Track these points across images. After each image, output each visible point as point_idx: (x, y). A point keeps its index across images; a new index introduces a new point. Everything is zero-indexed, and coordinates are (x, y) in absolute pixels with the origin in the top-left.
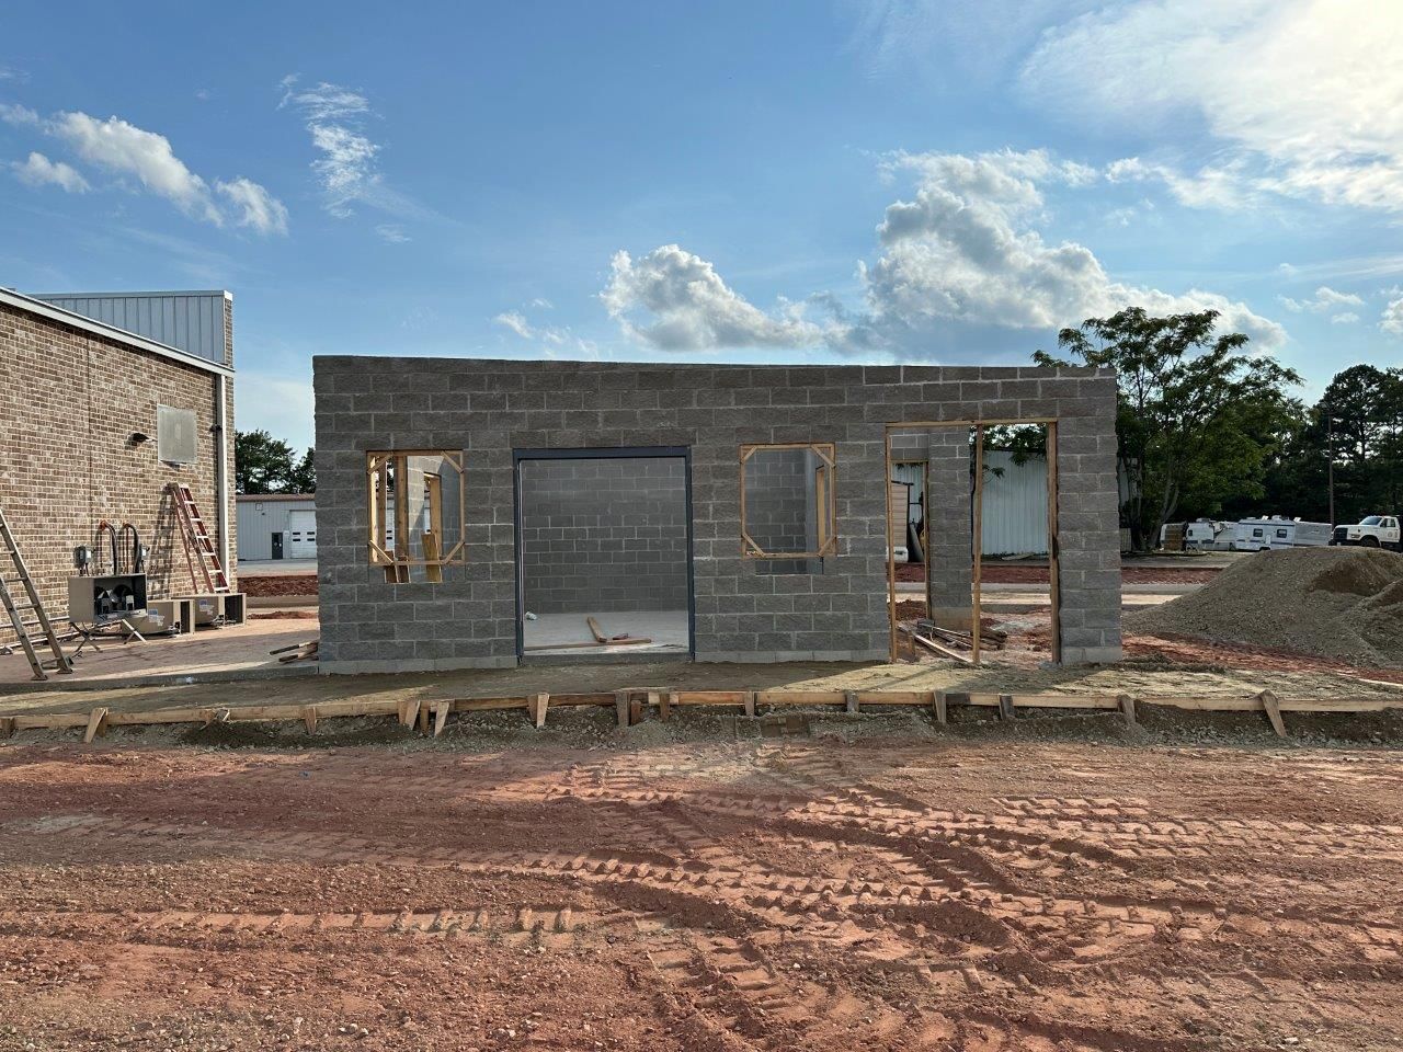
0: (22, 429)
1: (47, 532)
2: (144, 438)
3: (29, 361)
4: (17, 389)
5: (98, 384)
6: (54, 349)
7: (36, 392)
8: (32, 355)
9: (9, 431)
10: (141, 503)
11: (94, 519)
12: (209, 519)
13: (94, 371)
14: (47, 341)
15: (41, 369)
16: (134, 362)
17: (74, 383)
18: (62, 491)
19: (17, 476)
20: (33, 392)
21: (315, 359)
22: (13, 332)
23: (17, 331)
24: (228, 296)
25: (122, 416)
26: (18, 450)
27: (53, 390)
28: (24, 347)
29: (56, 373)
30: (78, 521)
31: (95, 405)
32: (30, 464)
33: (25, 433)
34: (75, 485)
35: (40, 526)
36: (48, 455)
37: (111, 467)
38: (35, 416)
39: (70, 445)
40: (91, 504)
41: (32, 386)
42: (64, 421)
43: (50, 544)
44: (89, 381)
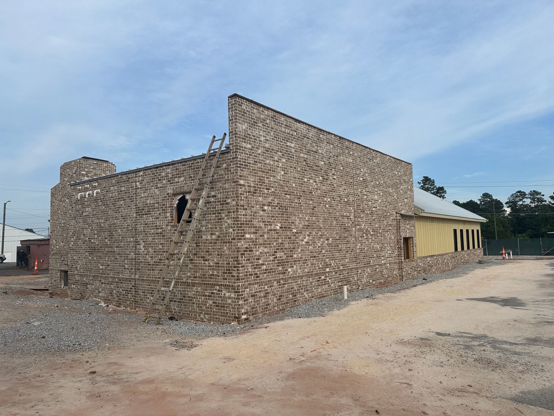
11: (137, 256)
19: (110, 240)
20: (115, 208)
26: (110, 231)
27: (122, 205)
30: (130, 257)
35: (116, 259)
36: (120, 231)
39: (128, 225)
40: (136, 249)
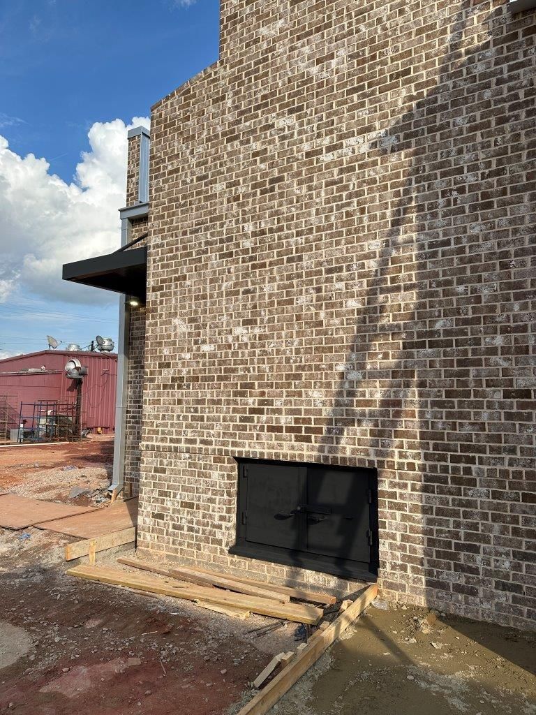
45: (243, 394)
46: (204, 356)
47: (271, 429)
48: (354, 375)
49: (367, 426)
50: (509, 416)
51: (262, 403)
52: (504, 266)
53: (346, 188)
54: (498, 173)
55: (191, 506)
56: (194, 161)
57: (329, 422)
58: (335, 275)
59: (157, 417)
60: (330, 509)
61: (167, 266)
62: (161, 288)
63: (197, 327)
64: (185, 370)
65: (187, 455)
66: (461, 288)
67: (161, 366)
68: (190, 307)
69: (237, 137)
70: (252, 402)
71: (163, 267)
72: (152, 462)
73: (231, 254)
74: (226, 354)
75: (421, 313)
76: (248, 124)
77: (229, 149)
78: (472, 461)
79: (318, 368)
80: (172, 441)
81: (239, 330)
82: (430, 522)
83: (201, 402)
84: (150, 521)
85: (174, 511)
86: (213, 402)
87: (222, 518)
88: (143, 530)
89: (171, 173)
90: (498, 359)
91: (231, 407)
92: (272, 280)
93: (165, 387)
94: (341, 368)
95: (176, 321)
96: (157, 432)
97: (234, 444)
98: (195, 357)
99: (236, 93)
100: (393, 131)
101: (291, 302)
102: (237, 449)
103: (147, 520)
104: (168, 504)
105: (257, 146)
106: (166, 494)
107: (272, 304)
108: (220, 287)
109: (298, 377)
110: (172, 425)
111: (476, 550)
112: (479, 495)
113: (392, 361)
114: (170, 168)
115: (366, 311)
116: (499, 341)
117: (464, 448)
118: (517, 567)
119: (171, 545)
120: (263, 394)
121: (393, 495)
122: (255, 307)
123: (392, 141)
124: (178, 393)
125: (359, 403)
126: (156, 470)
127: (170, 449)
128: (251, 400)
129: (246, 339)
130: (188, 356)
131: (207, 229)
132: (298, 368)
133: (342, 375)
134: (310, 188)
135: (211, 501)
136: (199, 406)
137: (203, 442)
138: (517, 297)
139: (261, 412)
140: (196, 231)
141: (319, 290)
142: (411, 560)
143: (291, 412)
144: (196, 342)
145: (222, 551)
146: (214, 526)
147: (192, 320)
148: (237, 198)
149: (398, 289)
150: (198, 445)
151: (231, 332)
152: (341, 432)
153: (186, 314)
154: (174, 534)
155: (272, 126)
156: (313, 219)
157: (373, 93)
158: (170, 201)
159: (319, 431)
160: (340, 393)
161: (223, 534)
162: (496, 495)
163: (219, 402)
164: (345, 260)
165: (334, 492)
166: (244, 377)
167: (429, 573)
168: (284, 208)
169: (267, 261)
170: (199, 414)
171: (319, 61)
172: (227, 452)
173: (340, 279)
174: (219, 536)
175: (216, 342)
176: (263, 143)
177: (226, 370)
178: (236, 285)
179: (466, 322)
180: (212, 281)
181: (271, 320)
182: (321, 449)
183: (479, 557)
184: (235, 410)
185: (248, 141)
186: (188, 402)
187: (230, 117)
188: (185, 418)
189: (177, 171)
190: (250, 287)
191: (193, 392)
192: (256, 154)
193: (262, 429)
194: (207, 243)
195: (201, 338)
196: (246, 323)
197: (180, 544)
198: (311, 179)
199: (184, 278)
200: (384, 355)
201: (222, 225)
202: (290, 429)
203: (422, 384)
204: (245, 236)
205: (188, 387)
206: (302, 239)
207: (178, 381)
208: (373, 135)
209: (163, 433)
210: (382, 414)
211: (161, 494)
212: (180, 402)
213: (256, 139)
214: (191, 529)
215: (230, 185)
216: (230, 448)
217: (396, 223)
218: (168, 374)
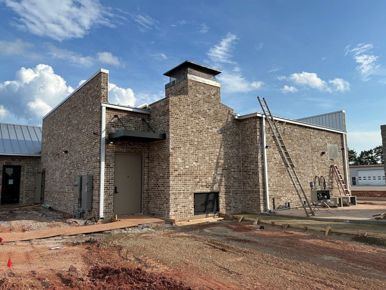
0: (297, 153)
1: (304, 178)
2: (325, 153)
3: (298, 136)
4: (296, 143)
5: (313, 140)
6: (303, 133)
7: (300, 144)
8: (298, 135)
9: (294, 154)
10: (325, 170)
12: (342, 174)
13: (312, 137)
14: (301, 131)
15: (300, 138)
16: (321, 133)
17: (308, 141)
18: (306, 168)
21: (381, 126)
22: (294, 130)
23: (295, 129)
24: (344, 111)
25: (319, 148)
28: (296, 133)
29: (303, 138)
31: (313, 145)
32: (299, 162)
33: (298, 154)
34: (309, 166)
37: (317, 161)
38: (299, 150)
41: (298, 142)
42: (306, 150)
43: (304, 181)
44: (311, 140)
45: (196, 178)
46: (186, 169)
47: (202, 186)
48: (216, 175)
49: (218, 184)
50: (234, 182)
51: (200, 180)
52: (233, 158)
53: (213, 138)
54: (232, 143)
55: (185, 206)
56: (182, 118)
57: (212, 184)
58: (212, 154)
59: (174, 185)
60: (210, 201)
61: (176, 143)
62: (174, 149)
63: (184, 161)
64: (181, 172)
65: (183, 194)
66: (228, 161)
67: (174, 170)
68: (182, 156)
69: (193, 117)
70: (198, 180)
71: (174, 143)
72: (173, 197)
73: (192, 145)
74: (192, 169)
75: (224, 164)
76: (195, 115)
77: (191, 119)
78: (230, 189)
79: (210, 173)
80: (179, 191)
81: (194, 163)
82: (226, 200)
83: (186, 180)
84: (173, 213)
85: (180, 209)
86: (189, 180)
87: (192, 208)
88: (171, 216)
89: (176, 118)
90: (232, 173)
91: (193, 181)
92: (201, 153)
93: (176, 176)
94: (213, 173)
95: (179, 159)
96: (174, 189)
97: (194, 190)
98: (184, 169)
99: (192, 106)
100: (220, 130)
101: (205, 158)
102: (195, 191)
103: (172, 213)
104: (179, 207)
105: (197, 121)
106: (178, 205)
107: (201, 158)
108: (190, 152)
109: (206, 175)
110: (178, 186)
111: (231, 203)
112: (231, 194)
113: (221, 172)
114: (175, 117)
115: (217, 162)
116: (233, 170)
117: (230, 187)
118: (235, 204)
119: (180, 218)
120: (200, 178)
121: (221, 196)
122: (198, 158)
123: (220, 132)
124: (180, 178)
125: (217, 180)
126: (174, 199)
127: (179, 193)
128: (197, 180)
129: (196, 166)
130: (182, 168)
131: (186, 137)
132: (206, 173)
133: (214, 175)
134: (207, 135)
135: (189, 204)
136: (186, 181)
137: (187, 190)
138: (235, 163)
139: (199, 182)
140: (184, 136)
141: (210, 157)
142: (224, 207)
143: (205, 182)
144: (184, 165)
145: (192, 215)
146: (190, 210)
147: (183, 159)
148: (193, 132)
149: (221, 159)
150: (186, 191)
151: (192, 163)
152: (214, 186)
153: (181, 157)
154: (180, 215)
155: (200, 119)
156: (208, 142)
157: (217, 121)
158: (176, 126)
159: (210, 186)
160: (213, 178)
161: (193, 211)
162: (233, 194)
163: (190, 180)
164: (214, 152)
165: (211, 197)
166: (196, 174)
167: (226, 208)
168: (203, 138)
169: (200, 148)
170: (186, 183)
171: (208, 109)
172: (193, 192)
173: (213, 156)
174: (192, 212)
175: (189, 165)
176: (198, 122)
177: (192, 173)
178: (193, 152)
179: (229, 166)
180: (188, 150)
181: (201, 162)
182: (211, 190)
183: (231, 204)
184: (194, 182)
185: (195, 119)
186: (183, 180)
187: (191, 112)
188: (182, 184)
189: (178, 118)
190: (197, 153)
191: (184, 178)
192: (197, 123)
193: (200, 186)
194: (186, 140)
195: (185, 164)
196: (196, 162)
197: (182, 217)
198: (208, 134)
199: (181, 148)
200: (220, 171)
201: (190, 137)
202: (205, 186)
203: (224, 177)
204: (195, 141)
205: (182, 176)
206: (206, 145)
207: (179, 175)
208: (217, 129)
209: (176, 189)
210: (220, 182)
211: (176, 205)
212: (180, 180)
213: (197, 120)
214: (185, 212)
215: (191, 128)
216: (193, 191)
217: (221, 147)
218: (177, 173)
